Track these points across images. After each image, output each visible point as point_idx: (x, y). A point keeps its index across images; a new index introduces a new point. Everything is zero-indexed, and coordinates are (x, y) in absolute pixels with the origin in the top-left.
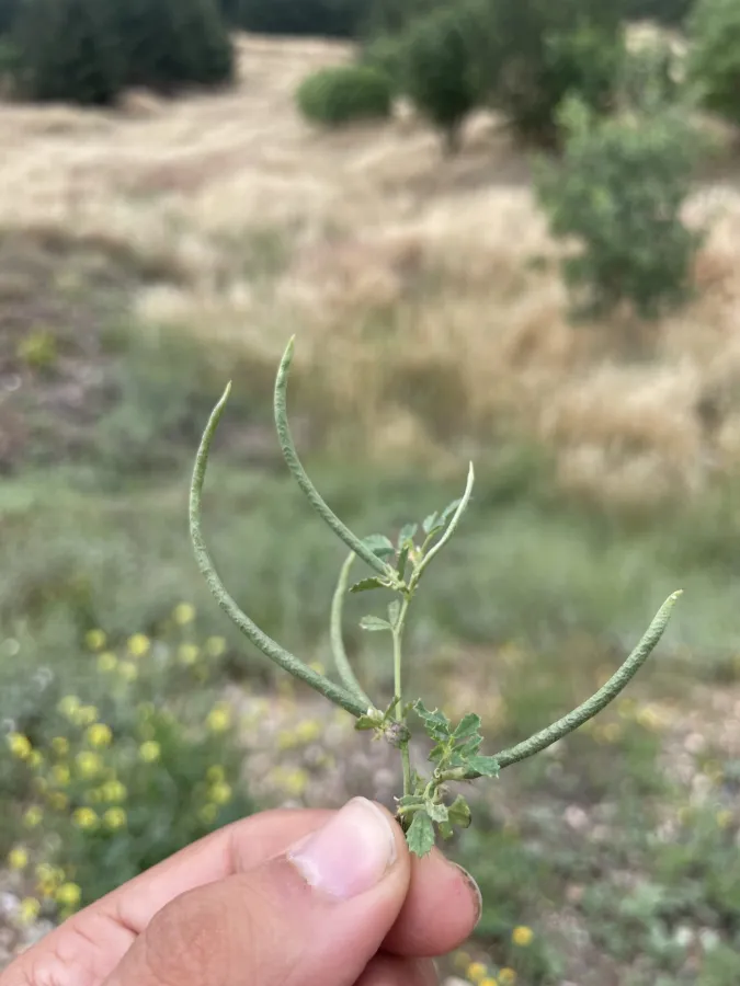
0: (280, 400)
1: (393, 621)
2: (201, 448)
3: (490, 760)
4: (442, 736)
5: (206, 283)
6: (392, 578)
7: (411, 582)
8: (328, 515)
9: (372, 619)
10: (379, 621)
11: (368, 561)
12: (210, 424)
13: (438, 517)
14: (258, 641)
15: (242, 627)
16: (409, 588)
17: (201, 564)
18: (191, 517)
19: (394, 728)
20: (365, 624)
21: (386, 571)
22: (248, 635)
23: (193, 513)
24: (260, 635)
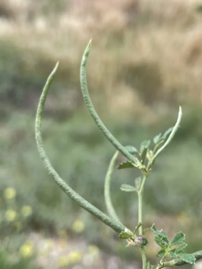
0: (83, 72)
1: (138, 187)
2: (42, 95)
3: (191, 256)
4: (165, 243)
5: (23, 17)
6: (138, 164)
7: (148, 166)
8: (105, 131)
9: (127, 186)
10: (130, 187)
11: (126, 156)
12: (47, 83)
13: (162, 135)
14: (69, 193)
15: (61, 186)
16: (147, 169)
17: (41, 154)
18: (36, 130)
19: (139, 238)
20: (123, 188)
21: (135, 161)
22: (64, 190)
23: (38, 128)
24: (70, 190)
